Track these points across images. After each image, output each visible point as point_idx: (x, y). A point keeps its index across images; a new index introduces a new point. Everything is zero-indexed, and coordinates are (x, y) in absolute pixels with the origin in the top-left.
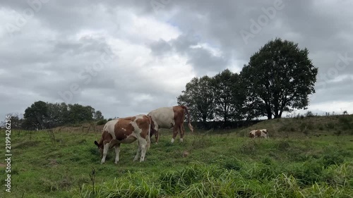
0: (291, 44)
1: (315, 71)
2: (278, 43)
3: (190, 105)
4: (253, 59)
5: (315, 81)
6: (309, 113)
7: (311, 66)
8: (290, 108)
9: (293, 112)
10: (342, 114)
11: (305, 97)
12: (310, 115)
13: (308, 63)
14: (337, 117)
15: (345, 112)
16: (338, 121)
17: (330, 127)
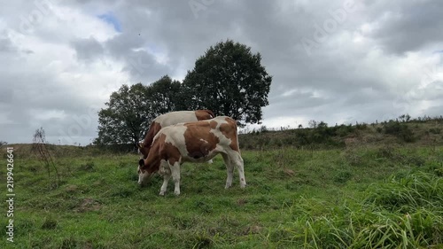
0: (243, 47)
1: (269, 80)
2: (230, 45)
3: (116, 122)
4: (199, 63)
5: (268, 91)
6: (263, 128)
7: (265, 74)
8: (242, 122)
9: (246, 128)
10: (297, 127)
11: (258, 110)
12: (264, 131)
13: (262, 71)
14: (293, 131)
15: (300, 126)
16: (294, 136)
17: (289, 142)
